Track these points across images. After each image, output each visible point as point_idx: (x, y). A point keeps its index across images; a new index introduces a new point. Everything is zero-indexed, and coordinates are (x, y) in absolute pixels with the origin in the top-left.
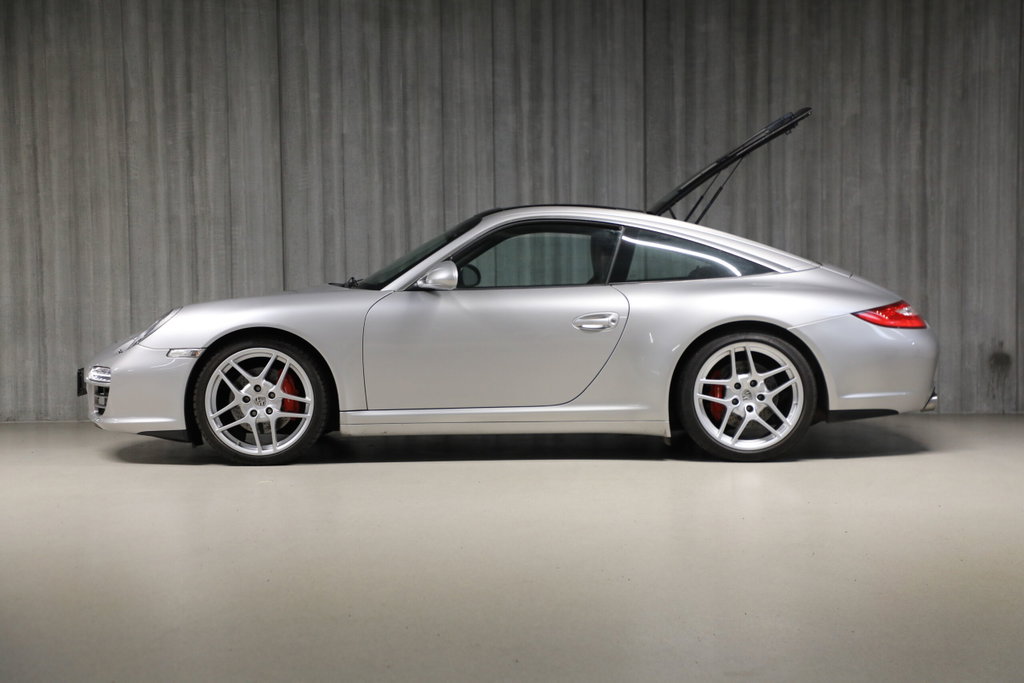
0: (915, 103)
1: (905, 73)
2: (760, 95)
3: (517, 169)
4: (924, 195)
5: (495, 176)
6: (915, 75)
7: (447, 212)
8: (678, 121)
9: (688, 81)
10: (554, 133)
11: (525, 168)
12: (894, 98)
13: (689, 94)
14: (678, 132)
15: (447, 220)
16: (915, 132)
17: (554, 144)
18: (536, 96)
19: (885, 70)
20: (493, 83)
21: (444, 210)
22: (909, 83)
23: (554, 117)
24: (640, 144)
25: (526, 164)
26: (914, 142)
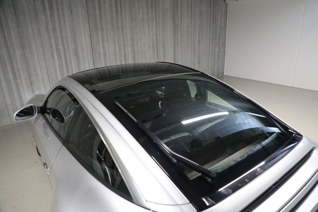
0: (154, 15)
1: (152, 7)
2: (119, 11)
3: (49, 34)
4: (157, 39)
5: (41, 37)
6: (154, 8)
7: (25, 51)
8: (98, 19)
9: (100, 6)
10: (60, 22)
11: (51, 34)
12: (150, 14)
13: (100, 10)
14: (98, 22)
15: (26, 54)
16: (155, 23)
17: (60, 26)
18: (51, 9)
19: (147, 6)
20: (34, 4)
21: (24, 51)
22: (153, 10)
23: (59, 17)
24: (88, 26)
25: (52, 33)
26: (155, 25)
